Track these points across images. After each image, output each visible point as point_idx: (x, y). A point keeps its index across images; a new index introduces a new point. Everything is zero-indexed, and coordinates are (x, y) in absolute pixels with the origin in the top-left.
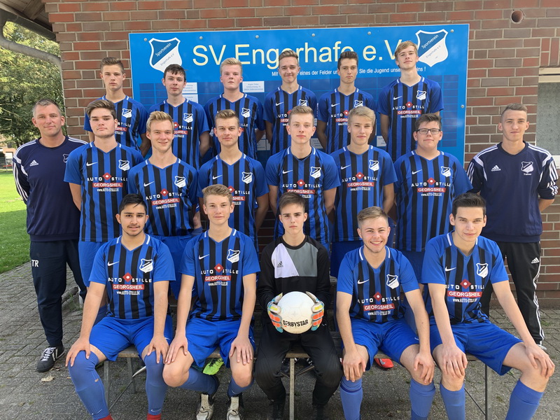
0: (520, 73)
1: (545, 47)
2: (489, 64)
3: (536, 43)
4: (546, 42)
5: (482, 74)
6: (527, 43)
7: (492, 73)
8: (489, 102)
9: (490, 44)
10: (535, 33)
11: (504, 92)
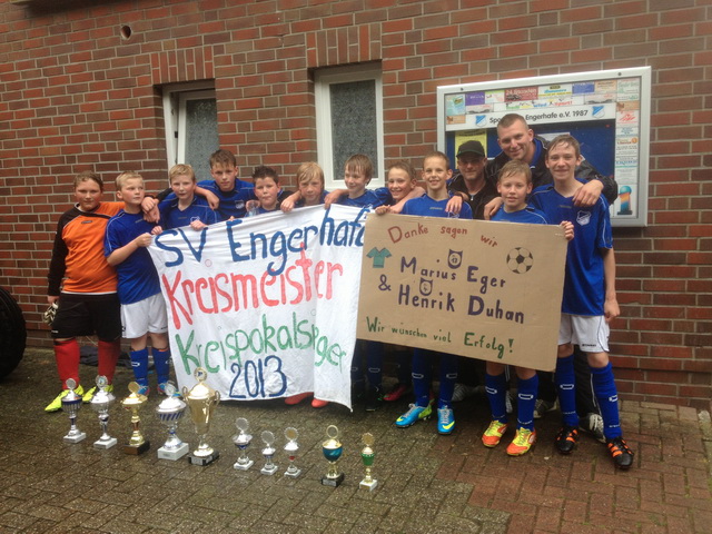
0: (137, 93)
1: (155, 65)
2: (107, 86)
3: (146, 59)
4: (155, 56)
5: (103, 96)
6: (139, 60)
7: (112, 95)
8: (113, 126)
9: (106, 65)
10: (145, 48)
11: (125, 116)
